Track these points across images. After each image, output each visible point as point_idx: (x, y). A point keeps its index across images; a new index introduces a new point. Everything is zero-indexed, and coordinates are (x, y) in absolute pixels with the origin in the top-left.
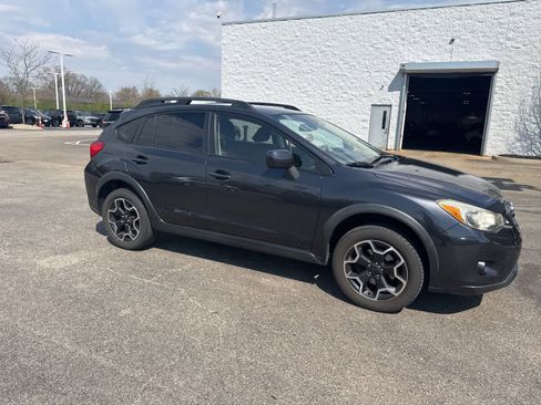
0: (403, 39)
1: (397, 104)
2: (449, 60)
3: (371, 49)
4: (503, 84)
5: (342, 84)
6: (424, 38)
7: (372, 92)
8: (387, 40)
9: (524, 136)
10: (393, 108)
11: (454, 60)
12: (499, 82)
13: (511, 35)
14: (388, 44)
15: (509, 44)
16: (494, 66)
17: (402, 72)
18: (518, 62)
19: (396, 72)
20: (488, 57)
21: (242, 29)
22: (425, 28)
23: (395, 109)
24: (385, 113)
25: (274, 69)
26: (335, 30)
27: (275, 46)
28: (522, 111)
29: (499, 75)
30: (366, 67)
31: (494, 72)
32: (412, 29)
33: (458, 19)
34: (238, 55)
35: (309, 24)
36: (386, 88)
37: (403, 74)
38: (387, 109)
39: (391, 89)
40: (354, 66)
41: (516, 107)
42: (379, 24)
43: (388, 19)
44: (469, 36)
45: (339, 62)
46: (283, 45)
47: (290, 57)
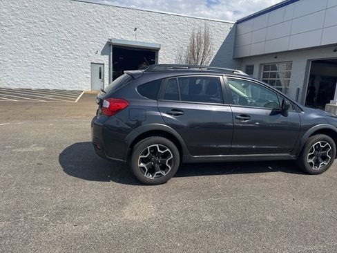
0: (107, 23)
1: (108, 63)
2: (135, 40)
3: (87, 26)
5: (68, 47)
6: (120, 25)
7: (90, 55)
8: (97, 22)
10: (105, 66)
11: (138, 40)
12: (160, 56)
14: (98, 25)
15: (163, 36)
16: (158, 47)
18: (168, 46)
19: (105, 43)
20: (154, 41)
22: (120, 19)
23: (107, 67)
24: (100, 68)
26: (59, 8)
29: (160, 51)
30: (85, 37)
31: (158, 50)
32: (113, 18)
33: (138, 17)
36: (100, 53)
37: (110, 45)
38: (102, 66)
39: (103, 53)
40: (76, 36)
42: (91, 10)
43: (97, 8)
44: (144, 28)
45: (64, 31)
46: (13, 11)
47: (20, 22)
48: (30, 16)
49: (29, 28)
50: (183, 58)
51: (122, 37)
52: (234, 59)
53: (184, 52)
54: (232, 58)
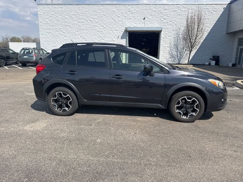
0: (125, 17)
2: (144, 26)
3: (112, 20)
4: (164, 36)
5: (101, 35)
6: (133, 17)
7: (114, 39)
8: (118, 17)
9: (172, 56)
11: (146, 26)
12: (162, 35)
13: (165, 17)
14: (119, 19)
15: (165, 21)
16: (160, 29)
17: (126, 31)
18: (168, 28)
19: (124, 31)
20: (158, 26)
21: (49, 7)
22: (133, 13)
25: (68, 27)
26: (96, 11)
27: (67, 17)
28: (170, 47)
29: (162, 33)
30: (111, 28)
31: (160, 32)
32: (128, 13)
33: (146, 10)
34: (48, 20)
35: (83, 7)
36: (120, 37)
39: (122, 38)
40: (106, 28)
41: (169, 45)
42: (114, 10)
43: (118, 8)
44: (150, 17)
45: (99, 26)
46: (71, 16)
47: (75, 22)
48: (80, 19)
49: (79, 26)
50: (180, 36)
51: (135, 25)
52: (227, 33)
53: (181, 32)
54: (225, 33)
